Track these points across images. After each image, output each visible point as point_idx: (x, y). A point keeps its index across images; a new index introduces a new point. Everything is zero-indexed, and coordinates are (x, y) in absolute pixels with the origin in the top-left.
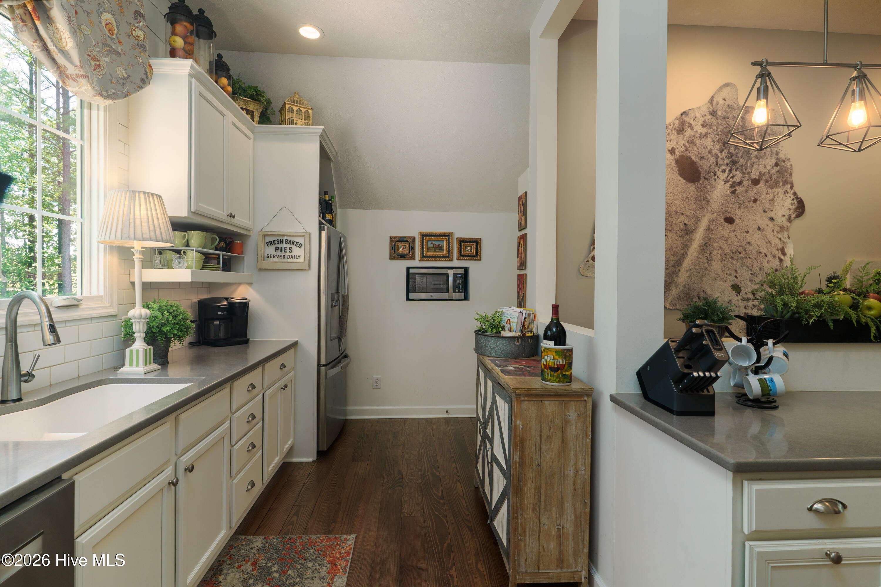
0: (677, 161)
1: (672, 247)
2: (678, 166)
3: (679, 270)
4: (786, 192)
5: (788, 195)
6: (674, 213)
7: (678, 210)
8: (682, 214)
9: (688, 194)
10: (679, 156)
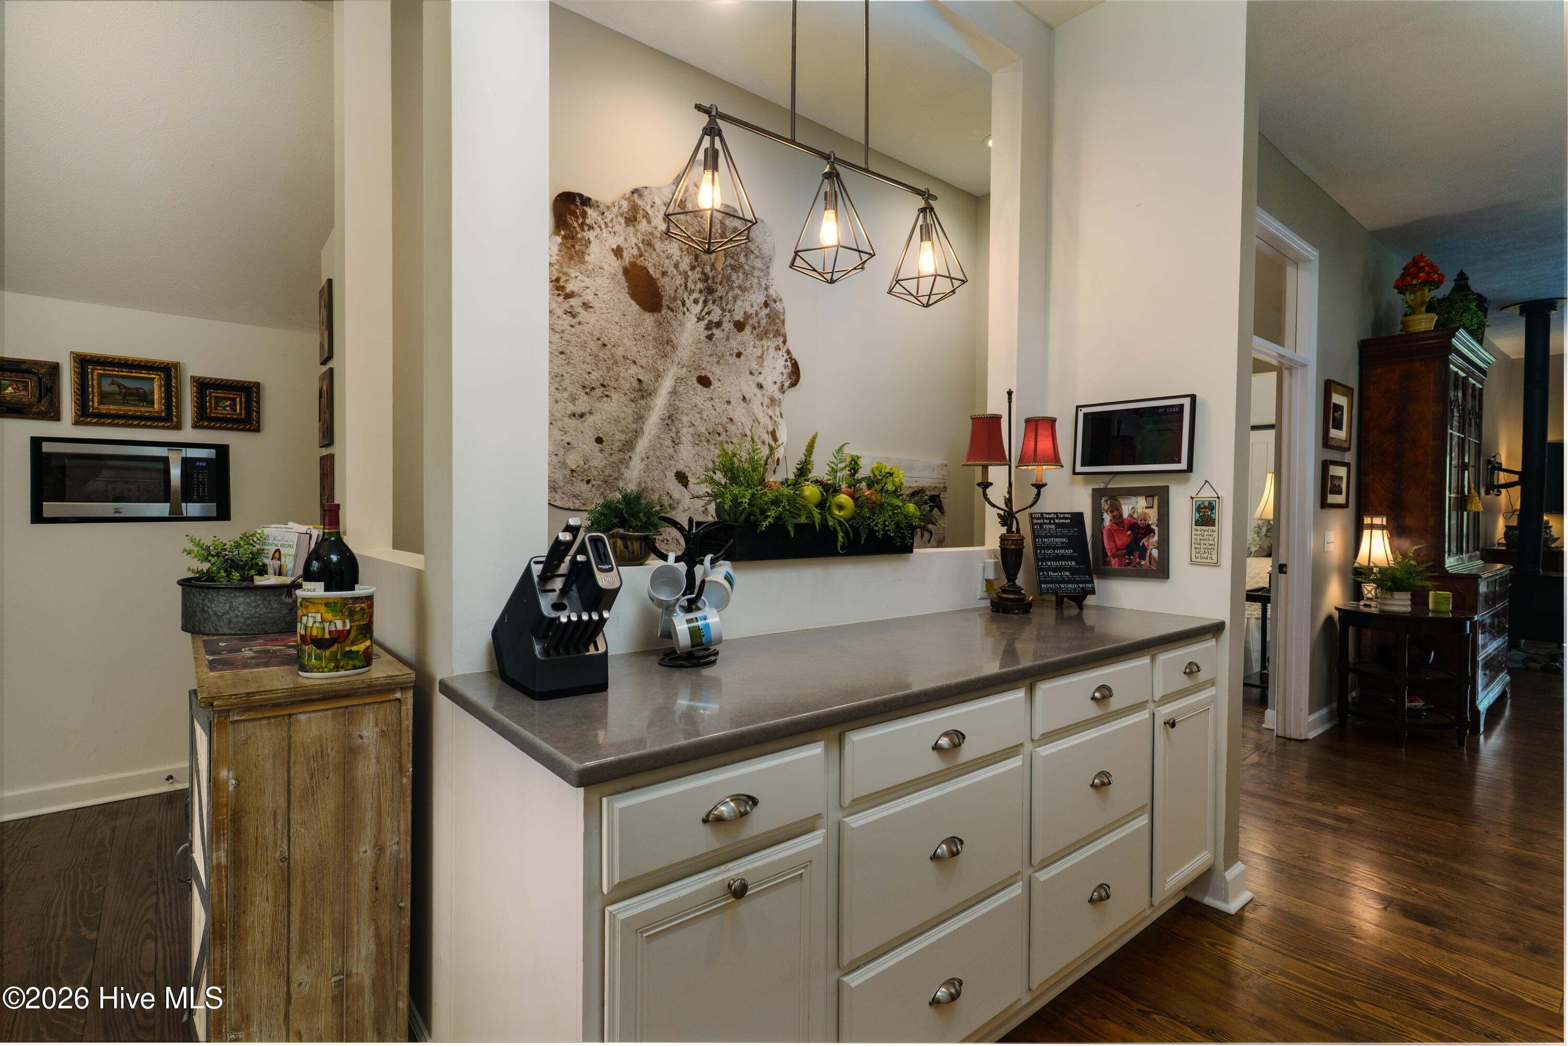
0: (626, 271)
1: (618, 417)
2: (628, 280)
3: (630, 458)
4: (778, 348)
5: (780, 353)
6: (622, 359)
7: (628, 354)
8: (635, 362)
9: (644, 330)
10: (630, 263)
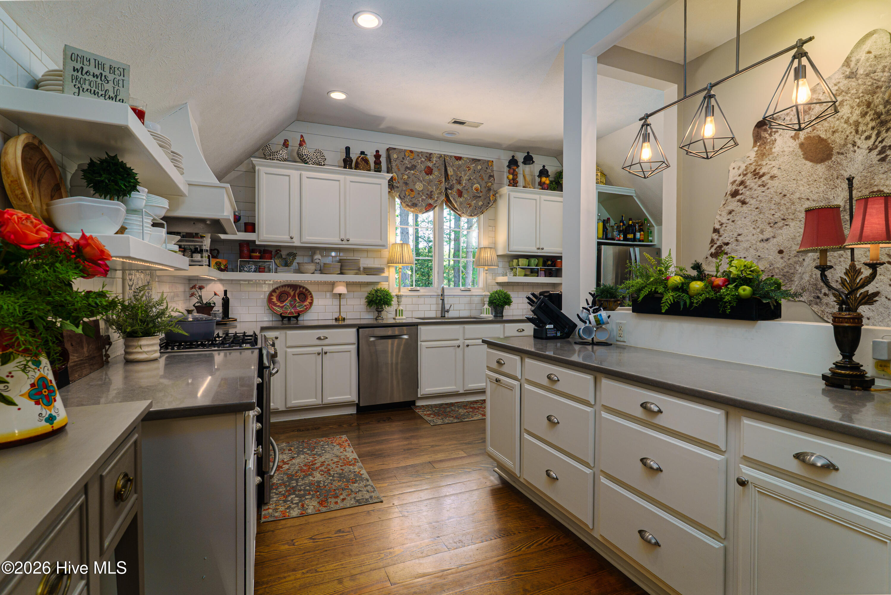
0: (802, 145)
1: (794, 236)
2: (803, 150)
3: (804, 260)
6: (798, 200)
7: (803, 196)
8: (808, 199)
9: (815, 176)
10: (805, 139)
